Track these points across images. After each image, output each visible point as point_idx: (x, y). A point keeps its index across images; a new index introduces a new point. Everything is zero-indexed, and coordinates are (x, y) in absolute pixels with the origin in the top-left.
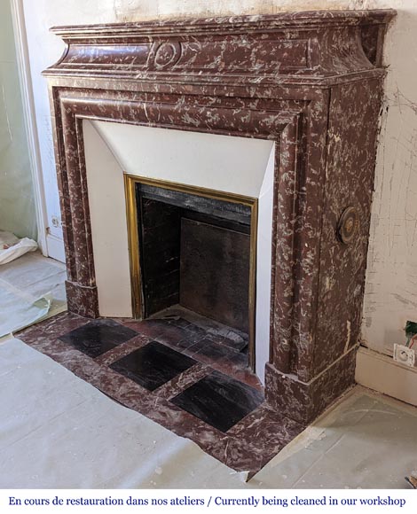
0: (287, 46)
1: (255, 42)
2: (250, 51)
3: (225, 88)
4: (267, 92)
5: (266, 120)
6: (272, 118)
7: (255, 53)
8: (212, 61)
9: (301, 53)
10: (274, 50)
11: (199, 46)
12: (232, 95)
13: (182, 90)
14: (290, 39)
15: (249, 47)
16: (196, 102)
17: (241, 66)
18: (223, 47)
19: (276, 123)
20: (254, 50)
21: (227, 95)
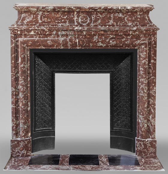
0: (138, 17)
1: (125, 15)
2: (124, 18)
3: (119, 32)
4: (137, 33)
5: (136, 42)
6: (139, 41)
7: (126, 19)
8: (109, 22)
9: (145, 19)
10: (133, 18)
11: (101, 16)
12: (122, 34)
13: (98, 33)
14: (139, 14)
15: (123, 17)
16: (103, 37)
17: (123, 24)
18: (112, 17)
19: (140, 43)
20: (125, 18)
21: (120, 34)
